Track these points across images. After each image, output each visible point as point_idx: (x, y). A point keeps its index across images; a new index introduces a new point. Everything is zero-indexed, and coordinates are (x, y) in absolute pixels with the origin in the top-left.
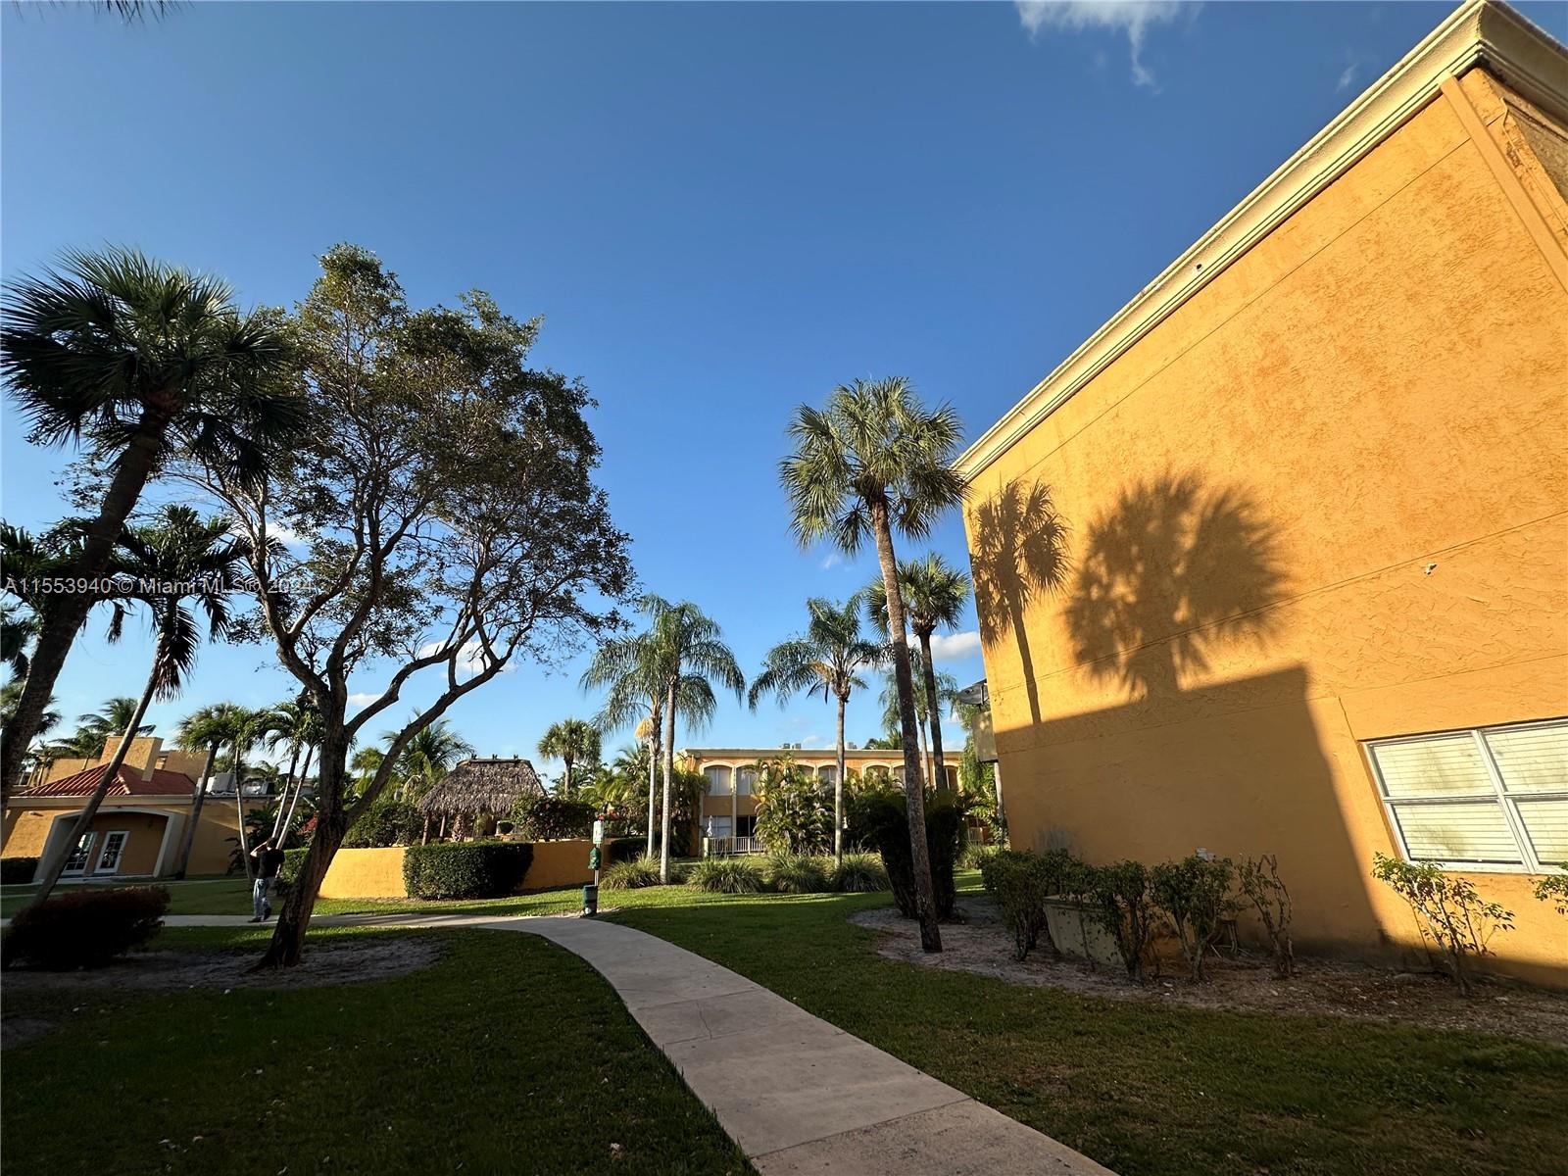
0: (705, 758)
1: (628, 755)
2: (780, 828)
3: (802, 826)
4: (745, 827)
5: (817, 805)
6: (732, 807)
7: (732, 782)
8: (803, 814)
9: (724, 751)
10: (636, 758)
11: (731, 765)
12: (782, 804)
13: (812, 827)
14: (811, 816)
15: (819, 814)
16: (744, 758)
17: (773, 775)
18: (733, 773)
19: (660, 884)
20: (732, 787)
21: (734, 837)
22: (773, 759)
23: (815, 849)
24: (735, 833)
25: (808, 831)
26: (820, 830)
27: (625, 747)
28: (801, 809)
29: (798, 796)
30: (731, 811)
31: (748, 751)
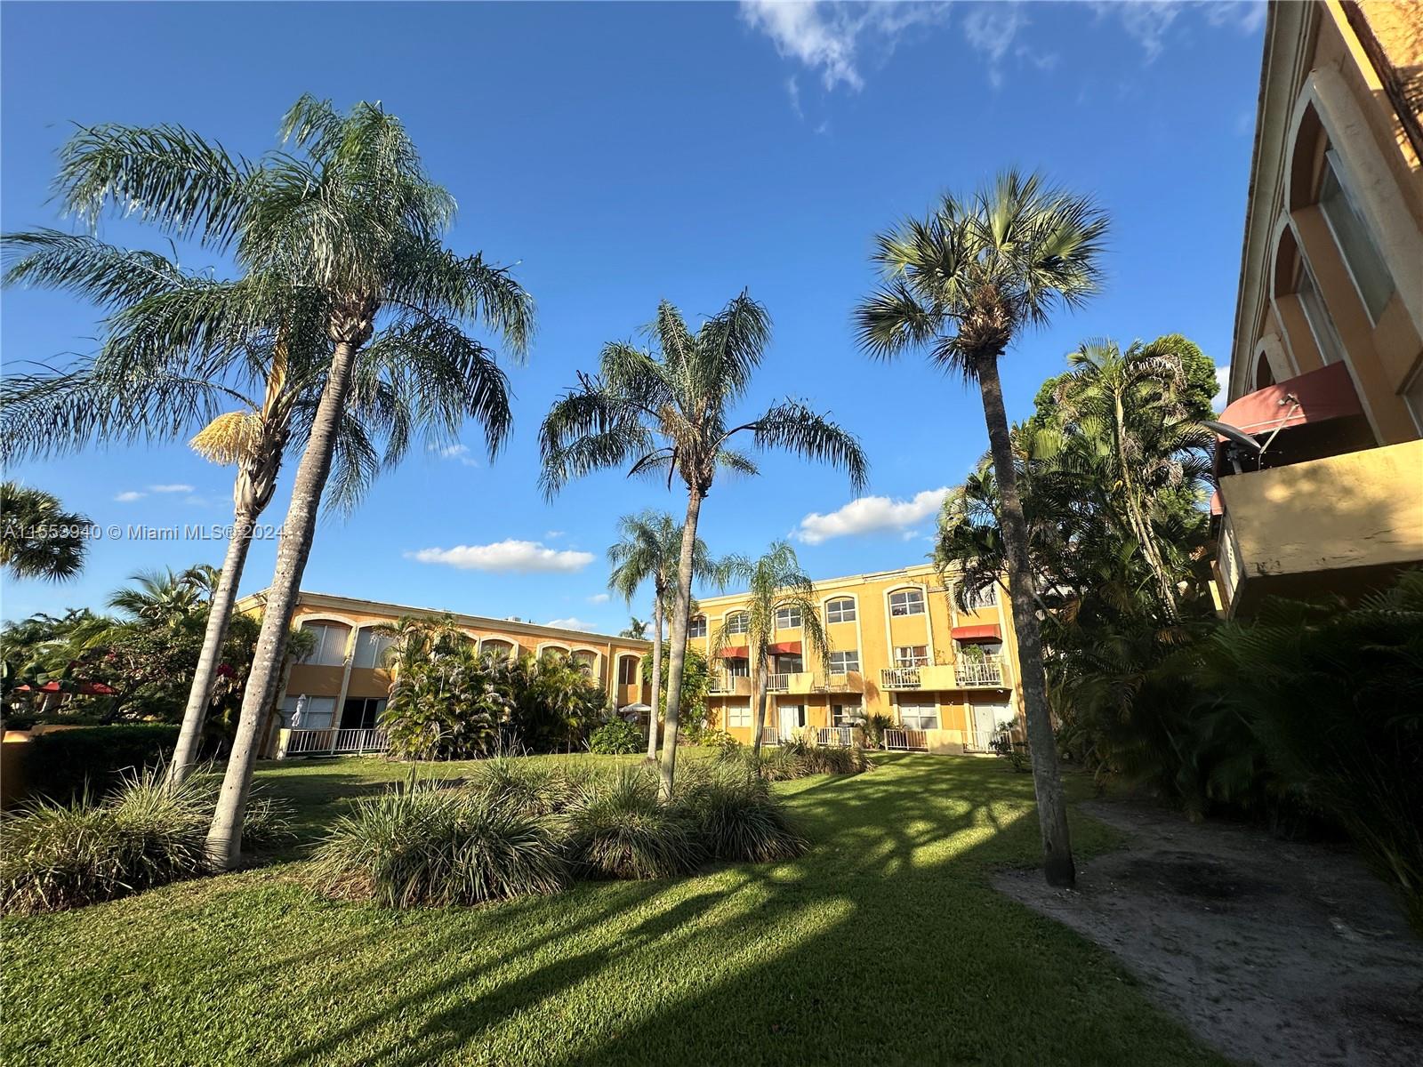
0: (307, 606)
1: (151, 588)
2: (428, 718)
3: (461, 717)
4: (360, 714)
5: (489, 688)
6: (341, 684)
7: (347, 647)
8: (465, 700)
9: (344, 600)
10: (166, 592)
11: (351, 623)
12: (436, 684)
13: (475, 717)
14: (475, 703)
15: (490, 700)
16: (375, 615)
17: (418, 644)
18: (353, 635)
19: (203, 872)
20: (347, 653)
21: (336, 729)
22: (423, 621)
23: (473, 748)
24: (338, 723)
25: (468, 722)
26: (487, 721)
27: (147, 574)
28: (462, 692)
29: (463, 673)
30: (339, 691)
31: (385, 606)
